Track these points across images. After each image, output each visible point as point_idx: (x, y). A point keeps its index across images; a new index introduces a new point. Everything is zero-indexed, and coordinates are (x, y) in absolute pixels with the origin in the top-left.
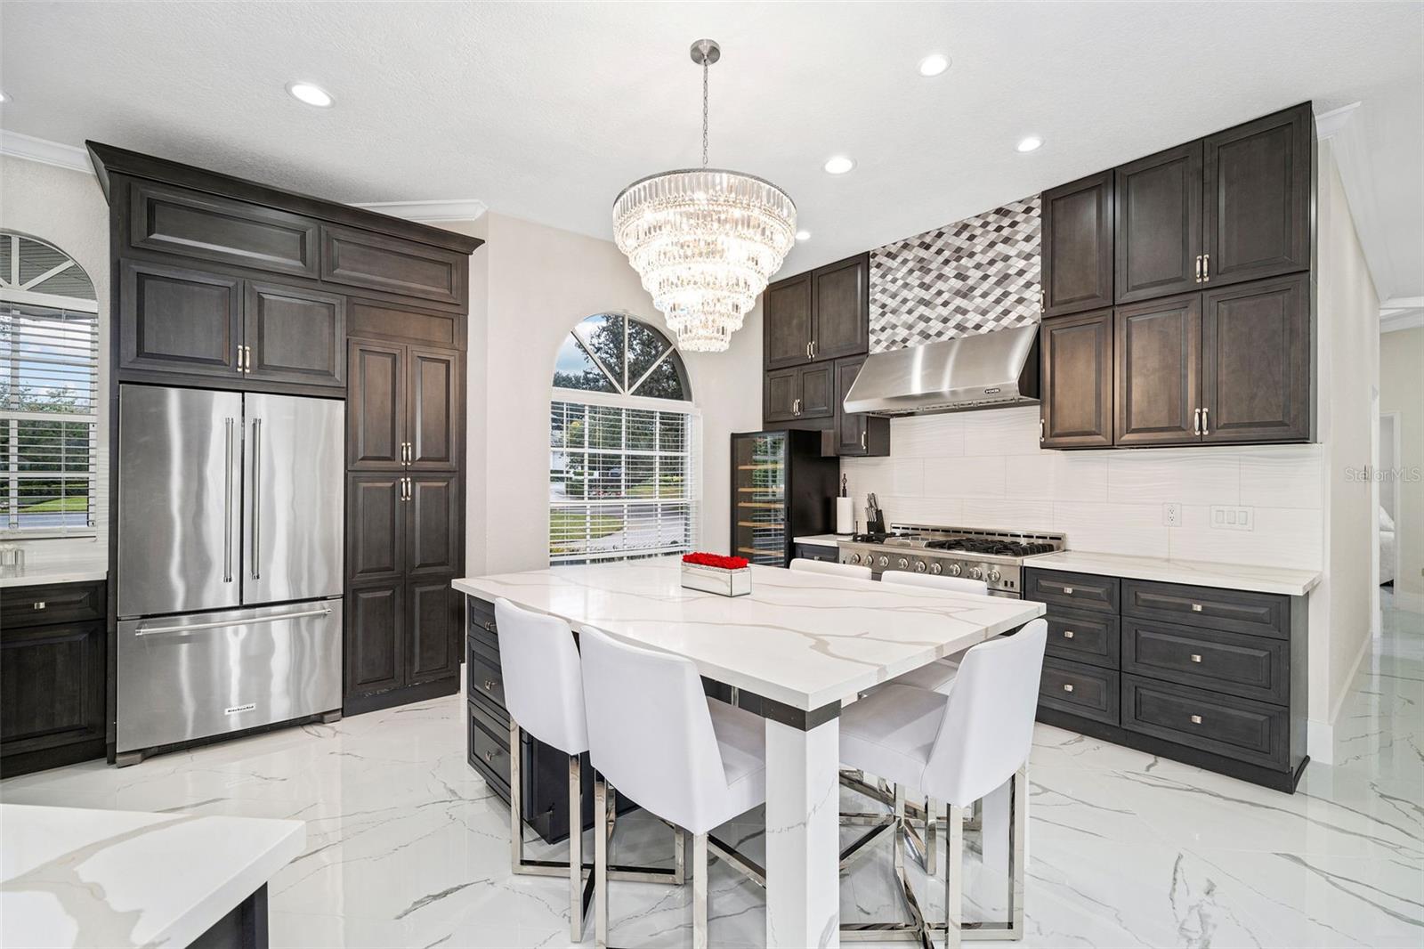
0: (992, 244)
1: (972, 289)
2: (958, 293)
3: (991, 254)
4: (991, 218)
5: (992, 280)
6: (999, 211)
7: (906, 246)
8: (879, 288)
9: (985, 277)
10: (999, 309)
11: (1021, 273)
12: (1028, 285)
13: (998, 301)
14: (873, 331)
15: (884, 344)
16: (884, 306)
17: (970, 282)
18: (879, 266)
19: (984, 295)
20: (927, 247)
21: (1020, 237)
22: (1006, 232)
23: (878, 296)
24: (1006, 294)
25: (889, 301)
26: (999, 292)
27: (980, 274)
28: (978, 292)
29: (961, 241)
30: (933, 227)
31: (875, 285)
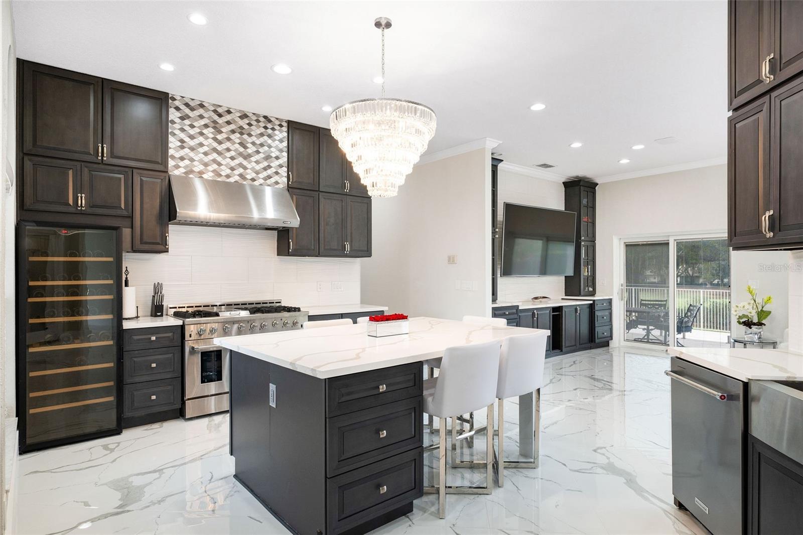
0: (262, 135)
1: (250, 156)
2: (241, 154)
3: (262, 140)
4: (262, 119)
5: (262, 155)
6: (265, 117)
7: (202, 106)
8: (177, 126)
9: (258, 152)
10: (265, 174)
11: (277, 158)
12: (281, 166)
13: (265, 169)
14: (173, 157)
15: (182, 170)
16: (182, 141)
17: (250, 151)
18: (177, 109)
19: (257, 162)
20: (220, 116)
21: (277, 138)
22: (269, 131)
23: (177, 132)
24: (269, 167)
25: (187, 139)
26: (266, 164)
27: (255, 149)
28: (253, 159)
29: (244, 123)
30: (226, 104)
31: (173, 122)
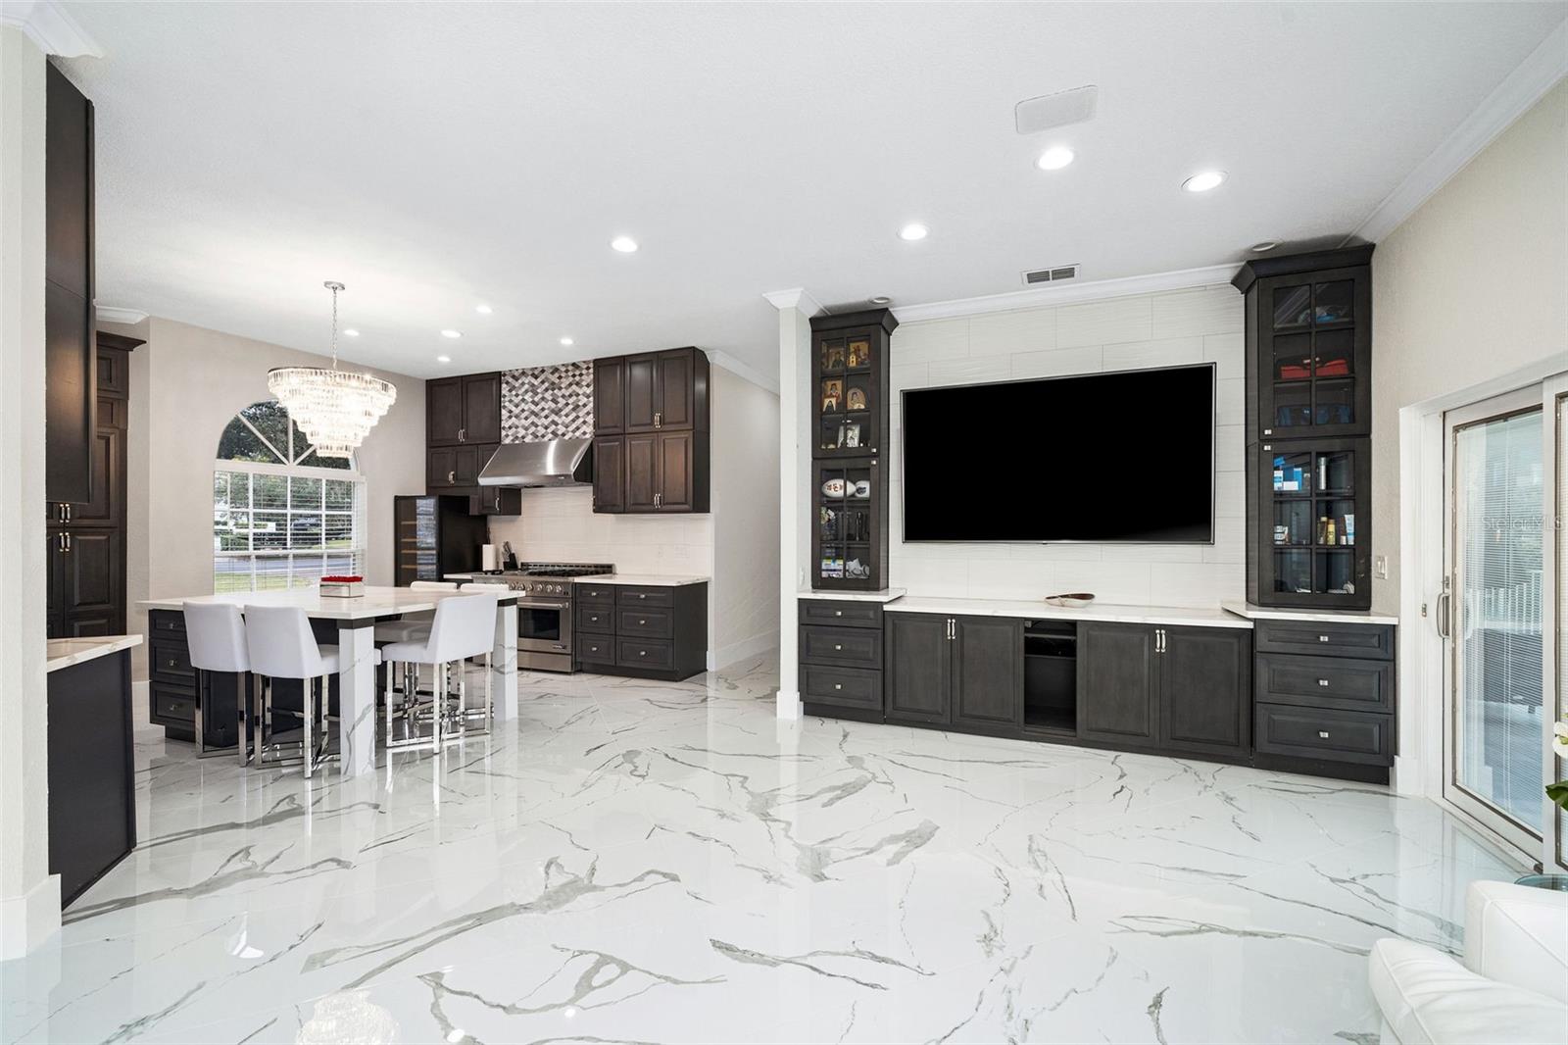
0: (570, 385)
1: (561, 410)
2: (553, 411)
3: (570, 390)
4: (570, 368)
5: (571, 407)
6: (574, 364)
7: (523, 373)
8: (507, 399)
9: (567, 404)
10: (574, 426)
11: (585, 405)
12: (588, 413)
13: (573, 421)
14: (504, 428)
15: (511, 438)
16: (510, 412)
17: (560, 405)
18: (507, 383)
19: (567, 415)
20: (536, 378)
21: (584, 383)
22: (577, 378)
23: (507, 404)
24: (578, 417)
25: (513, 409)
26: (574, 414)
27: (565, 402)
28: (563, 413)
29: (554, 378)
30: (540, 365)
31: (505, 396)
